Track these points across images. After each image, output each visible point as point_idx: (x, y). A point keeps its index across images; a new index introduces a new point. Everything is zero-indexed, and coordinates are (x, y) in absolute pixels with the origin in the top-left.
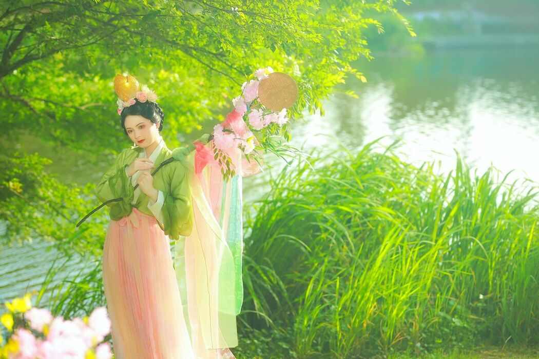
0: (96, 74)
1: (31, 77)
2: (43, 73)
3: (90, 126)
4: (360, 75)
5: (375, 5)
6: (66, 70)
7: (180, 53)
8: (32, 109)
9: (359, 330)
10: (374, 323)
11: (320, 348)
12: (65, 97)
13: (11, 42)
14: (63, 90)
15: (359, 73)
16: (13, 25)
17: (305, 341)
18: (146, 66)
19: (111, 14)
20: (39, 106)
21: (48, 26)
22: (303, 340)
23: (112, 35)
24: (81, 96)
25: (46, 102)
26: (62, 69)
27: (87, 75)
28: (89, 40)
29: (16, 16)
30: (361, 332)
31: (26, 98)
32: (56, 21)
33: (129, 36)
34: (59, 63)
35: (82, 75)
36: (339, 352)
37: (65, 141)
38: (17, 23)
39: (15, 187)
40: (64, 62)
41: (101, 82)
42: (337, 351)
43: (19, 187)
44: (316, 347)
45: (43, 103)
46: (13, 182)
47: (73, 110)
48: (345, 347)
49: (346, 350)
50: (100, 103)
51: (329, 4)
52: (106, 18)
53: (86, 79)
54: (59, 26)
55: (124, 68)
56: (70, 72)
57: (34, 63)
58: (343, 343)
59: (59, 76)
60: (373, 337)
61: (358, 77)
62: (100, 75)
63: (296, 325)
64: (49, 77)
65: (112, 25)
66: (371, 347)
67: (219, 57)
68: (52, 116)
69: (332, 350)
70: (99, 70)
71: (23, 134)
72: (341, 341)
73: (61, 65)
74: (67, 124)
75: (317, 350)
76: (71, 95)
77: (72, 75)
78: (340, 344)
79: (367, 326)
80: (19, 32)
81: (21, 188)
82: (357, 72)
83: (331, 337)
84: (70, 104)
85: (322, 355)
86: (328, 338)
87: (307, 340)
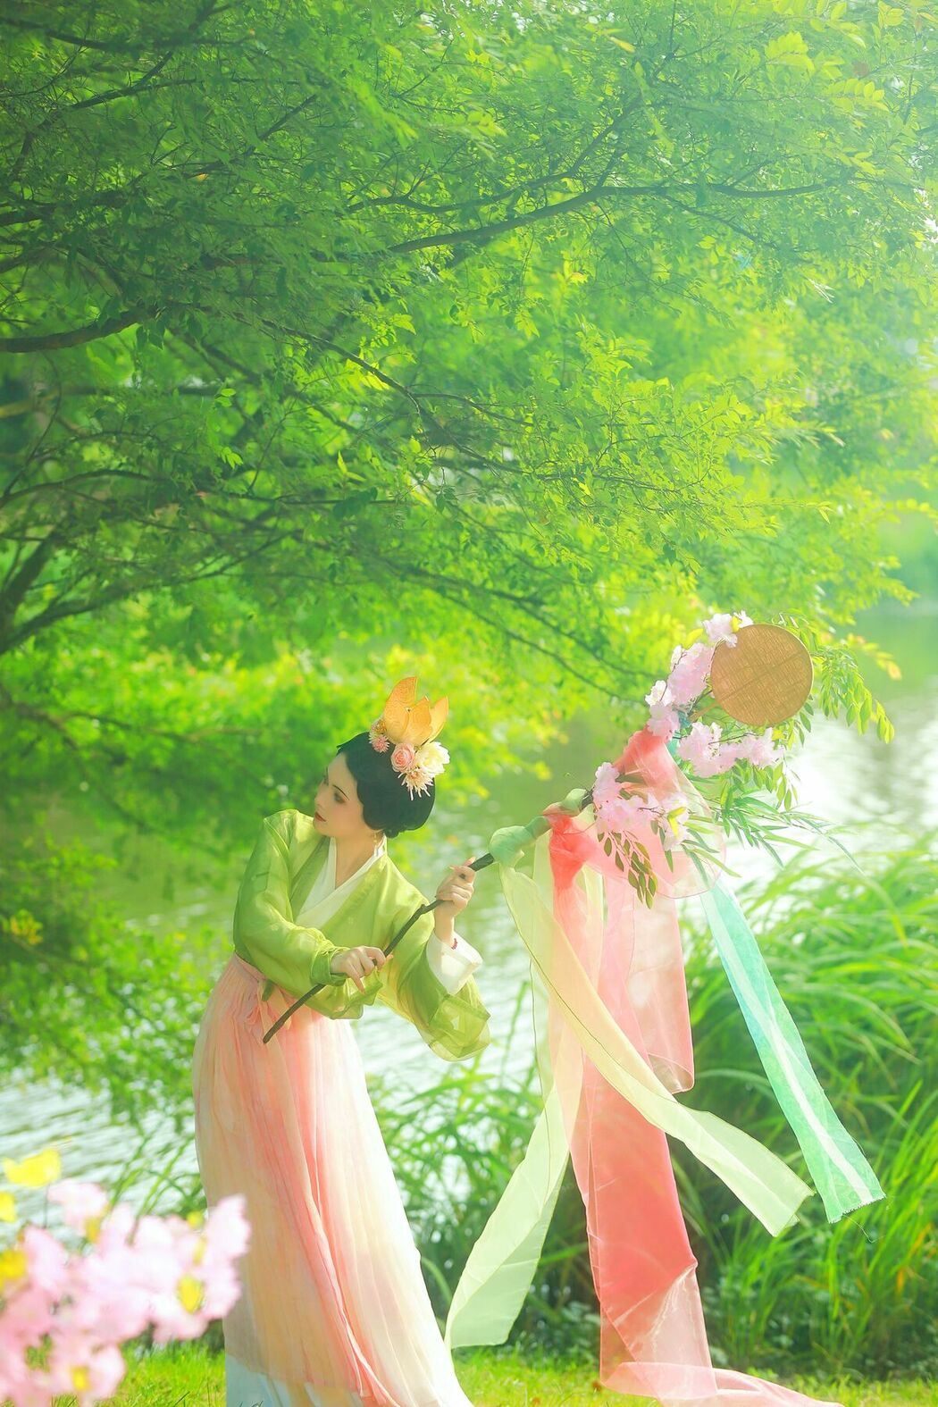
0: (228, 654)
1: (65, 660)
2: (96, 652)
3: (211, 786)
4: (886, 660)
5: (917, 473)
6: (153, 642)
7: (430, 596)
8: (68, 741)
9: (886, 1293)
10: (925, 1276)
11: (785, 1340)
12: (149, 710)
13: (18, 570)
14: (144, 693)
15: (882, 655)
16: (24, 528)
17: (748, 1322)
18: (351, 632)
19: (259, 499)
20: (86, 732)
21: (105, 533)
22: (743, 1320)
23: (263, 553)
24: (190, 709)
25: (104, 720)
26: (144, 641)
27: (206, 657)
28: (206, 565)
29: (30, 509)
30: (891, 1300)
31: (53, 713)
32: (128, 516)
33: (303, 554)
34: (135, 626)
35: (193, 656)
36: (834, 1348)
37: (151, 823)
38: (31, 523)
39: (25, 932)
40: (149, 624)
41: (243, 674)
42: (828, 1348)
43: (33, 932)
44: (776, 1339)
45: (96, 723)
46: (19, 919)
47: (169, 743)
48: (849, 1334)
49: (849, 1346)
50: (240, 726)
51: (801, 473)
52: (252, 510)
53: (204, 667)
54: (134, 530)
55: (297, 638)
56: (164, 649)
57: (71, 622)
58: (845, 1325)
59: (137, 658)
60: (921, 1311)
61: (881, 664)
62: (237, 655)
63: (725, 1283)
64: (112, 661)
65: (265, 529)
66: (916, 1337)
67: (529, 605)
68: (119, 759)
69: (815, 1344)
70: (234, 641)
71: (45, 807)
72: (838, 1321)
73: (142, 632)
74: (156, 779)
75: (778, 1346)
76: (167, 708)
77: (168, 657)
78: (836, 1329)
79: (907, 1287)
80: (37, 544)
81: (38, 932)
82: (878, 650)
83: (814, 1313)
84: (165, 728)
85: (793, 1357)
86: (806, 1314)
87: (753, 1317)
